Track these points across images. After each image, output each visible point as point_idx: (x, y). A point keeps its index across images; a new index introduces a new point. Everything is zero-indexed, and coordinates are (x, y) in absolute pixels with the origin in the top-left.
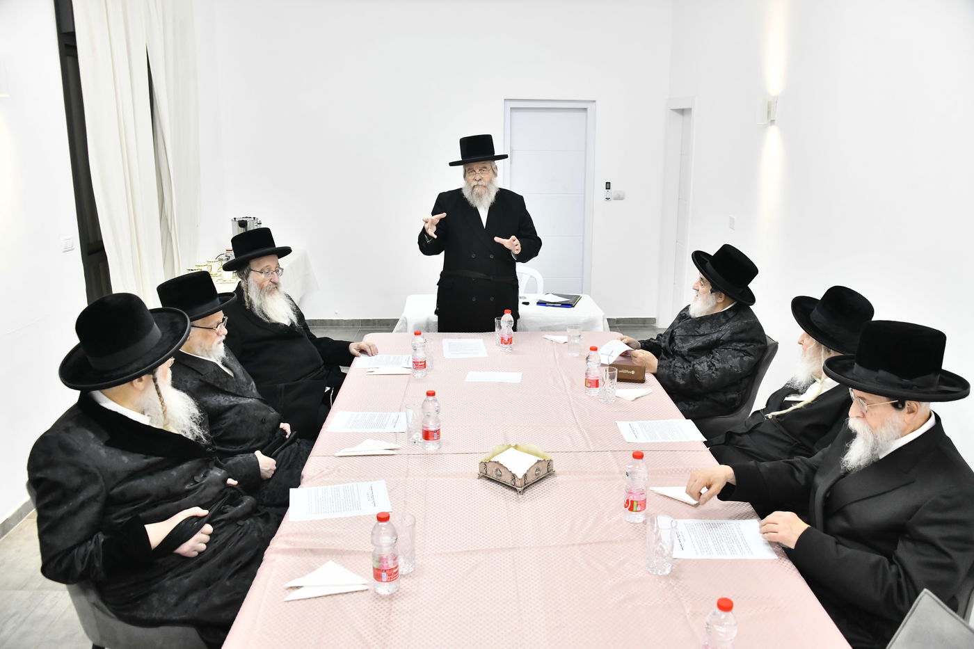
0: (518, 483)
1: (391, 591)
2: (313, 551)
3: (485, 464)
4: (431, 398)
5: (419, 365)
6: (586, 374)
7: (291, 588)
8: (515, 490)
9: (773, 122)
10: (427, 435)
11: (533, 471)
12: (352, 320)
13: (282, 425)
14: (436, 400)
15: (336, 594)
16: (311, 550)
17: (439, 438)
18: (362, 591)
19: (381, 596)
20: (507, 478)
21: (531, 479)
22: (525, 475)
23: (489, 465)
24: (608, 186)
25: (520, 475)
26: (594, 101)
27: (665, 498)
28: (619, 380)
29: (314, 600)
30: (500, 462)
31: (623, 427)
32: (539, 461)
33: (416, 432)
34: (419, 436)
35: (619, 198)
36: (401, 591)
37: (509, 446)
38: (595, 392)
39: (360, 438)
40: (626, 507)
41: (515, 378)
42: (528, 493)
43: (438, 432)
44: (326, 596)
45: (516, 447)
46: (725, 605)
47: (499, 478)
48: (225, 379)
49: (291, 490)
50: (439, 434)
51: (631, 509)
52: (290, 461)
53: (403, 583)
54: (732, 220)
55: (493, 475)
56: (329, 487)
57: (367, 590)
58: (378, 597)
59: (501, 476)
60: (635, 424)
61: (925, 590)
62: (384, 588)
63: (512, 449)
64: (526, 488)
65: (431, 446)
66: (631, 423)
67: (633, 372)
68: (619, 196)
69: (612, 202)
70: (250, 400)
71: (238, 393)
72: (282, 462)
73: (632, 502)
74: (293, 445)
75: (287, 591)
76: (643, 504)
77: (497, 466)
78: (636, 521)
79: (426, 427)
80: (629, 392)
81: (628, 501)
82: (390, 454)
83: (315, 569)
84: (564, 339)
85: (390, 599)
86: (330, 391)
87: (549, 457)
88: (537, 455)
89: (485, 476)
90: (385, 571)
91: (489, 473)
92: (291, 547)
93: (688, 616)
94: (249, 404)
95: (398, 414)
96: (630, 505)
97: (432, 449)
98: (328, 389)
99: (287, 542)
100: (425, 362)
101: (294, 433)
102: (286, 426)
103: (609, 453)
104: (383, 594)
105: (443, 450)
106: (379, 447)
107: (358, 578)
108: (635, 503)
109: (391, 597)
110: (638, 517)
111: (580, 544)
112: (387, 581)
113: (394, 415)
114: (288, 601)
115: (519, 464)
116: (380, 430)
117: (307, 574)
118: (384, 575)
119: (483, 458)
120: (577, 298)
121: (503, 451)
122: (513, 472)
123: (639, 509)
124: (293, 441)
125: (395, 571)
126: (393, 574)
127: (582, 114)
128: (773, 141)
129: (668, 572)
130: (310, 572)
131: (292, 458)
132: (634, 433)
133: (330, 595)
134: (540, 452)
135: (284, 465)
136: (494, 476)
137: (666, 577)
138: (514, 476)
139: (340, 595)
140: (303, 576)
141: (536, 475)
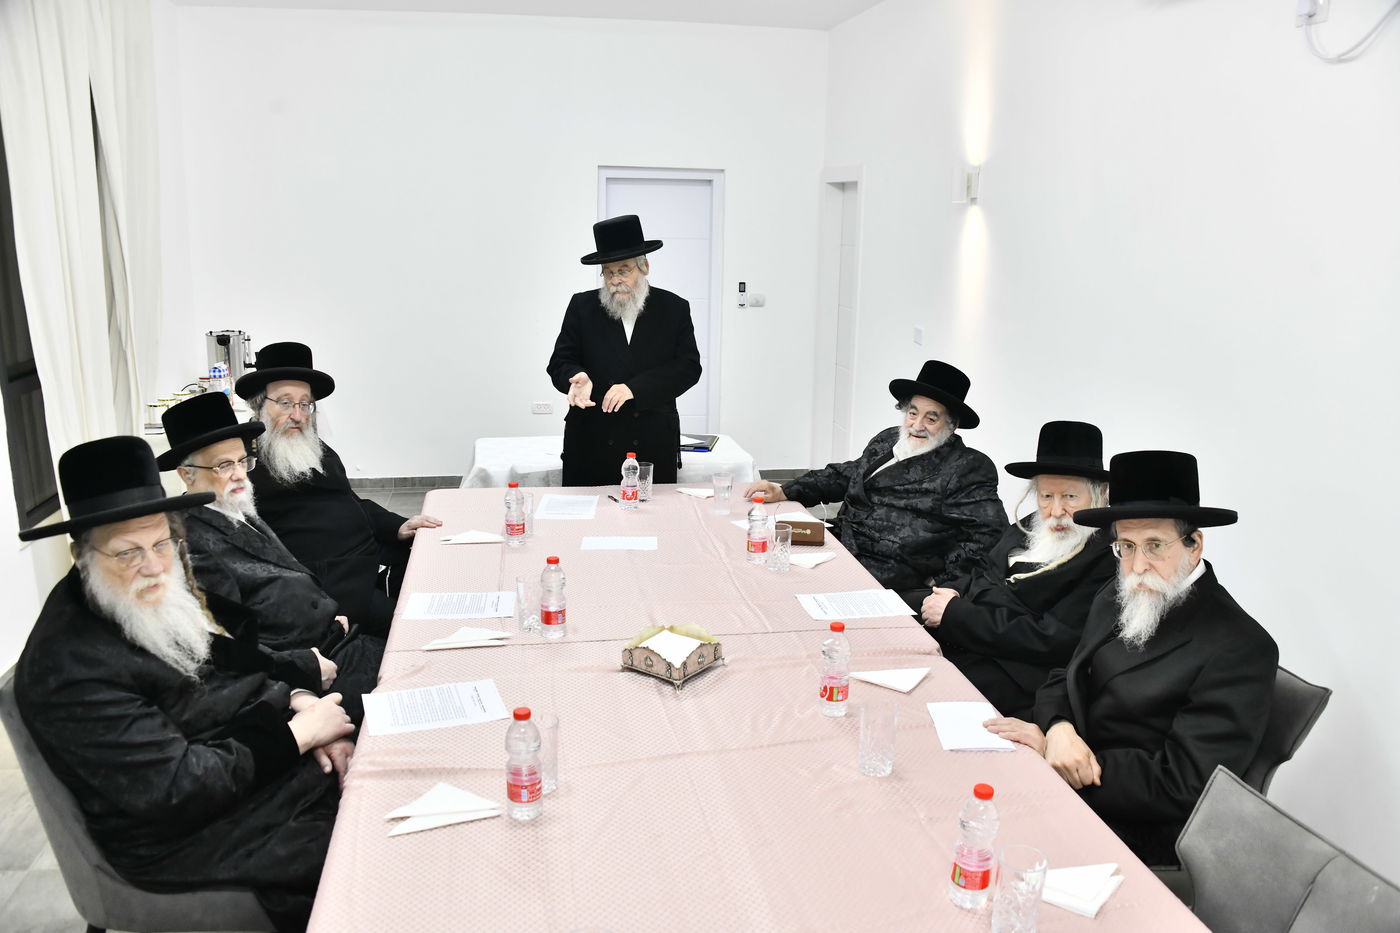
0: (676, 675)
1: (532, 815)
2: (414, 773)
3: (630, 651)
4: (553, 567)
5: (515, 529)
6: (749, 534)
7: (393, 819)
8: (672, 684)
9: (973, 200)
10: (548, 618)
11: (695, 658)
12: (381, 480)
13: (338, 618)
14: (560, 570)
15: (458, 824)
16: (411, 771)
18: (493, 818)
19: (520, 823)
20: (661, 670)
21: (692, 669)
22: (685, 664)
23: (636, 653)
24: (742, 287)
25: (677, 664)
26: (722, 171)
27: (868, 686)
28: (794, 543)
29: (430, 833)
30: (651, 648)
31: (807, 601)
32: (702, 645)
33: (531, 614)
34: (535, 619)
35: (758, 304)
36: (545, 814)
37: (663, 628)
38: (759, 558)
39: (454, 626)
41: (650, 543)
42: (688, 687)
43: (562, 612)
44: (445, 827)
45: (671, 629)
47: (649, 669)
48: (260, 545)
49: (364, 697)
52: (354, 663)
53: (547, 805)
54: (918, 332)
55: (639, 665)
56: (417, 690)
57: (498, 816)
58: (516, 824)
59: (652, 666)
60: (820, 597)
61: (1220, 766)
62: (523, 812)
63: (666, 632)
64: (686, 681)
65: (554, 633)
66: (817, 596)
67: (808, 532)
68: (758, 302)
69: (748, 310)
70: (299, 574)
71: (281, 564)
72: (343, 664)
74: (356, 642)
75: (388, 825)
77: (647, 653)
78: (836, 714)
79: (546, 607)
80: (806, 557)
82: (499, 644)
83: (421, 795)
84: (710, 492)
85: (533, 825)
86: (385, 571)
87: (715, 640)
88: (699, 638)
89: (629, 669)
90: (526, 787)
91: (635, 663)
92: (380, 768)
93: (923, 822)
94: (296, 579)
95: (498, 593)
97: (554, 637)
98: (383, 568)
99: (372, 763)
100: (524, 525)
101: (355, 627)
102: (343, 620)
103: (793, 634)
104: (521, 819)
105: (570, 637)
106: (482, 636)
107: (490, 800)
109: (533, 823)
110: (838, 709)
111: (769, 746)
113: (492, 596)
114: (393, 837)
115: (675, 650)
116: (479, 616)
117: (411, 801)
118: (524, 793)
119: (627, 645)
120: (714, 439)
121: (654, 635)
122: (668, 660)
123: (840, 698)
124: (354, 637)
125: (538, 787)
126: (535, 792)
127: (706, 189)
128: (974, 231)
129: (889, 770)
130: (415, 799)
131: (356, 658)
132: (821, 607)
133: (450, 825)
134: (704, 633)
135: (347, 669)
136: (642, 667)
137: (888, 778)
138: (669, 665)
139: (464, 825)
140: (406, 804)
141: (699, 664)
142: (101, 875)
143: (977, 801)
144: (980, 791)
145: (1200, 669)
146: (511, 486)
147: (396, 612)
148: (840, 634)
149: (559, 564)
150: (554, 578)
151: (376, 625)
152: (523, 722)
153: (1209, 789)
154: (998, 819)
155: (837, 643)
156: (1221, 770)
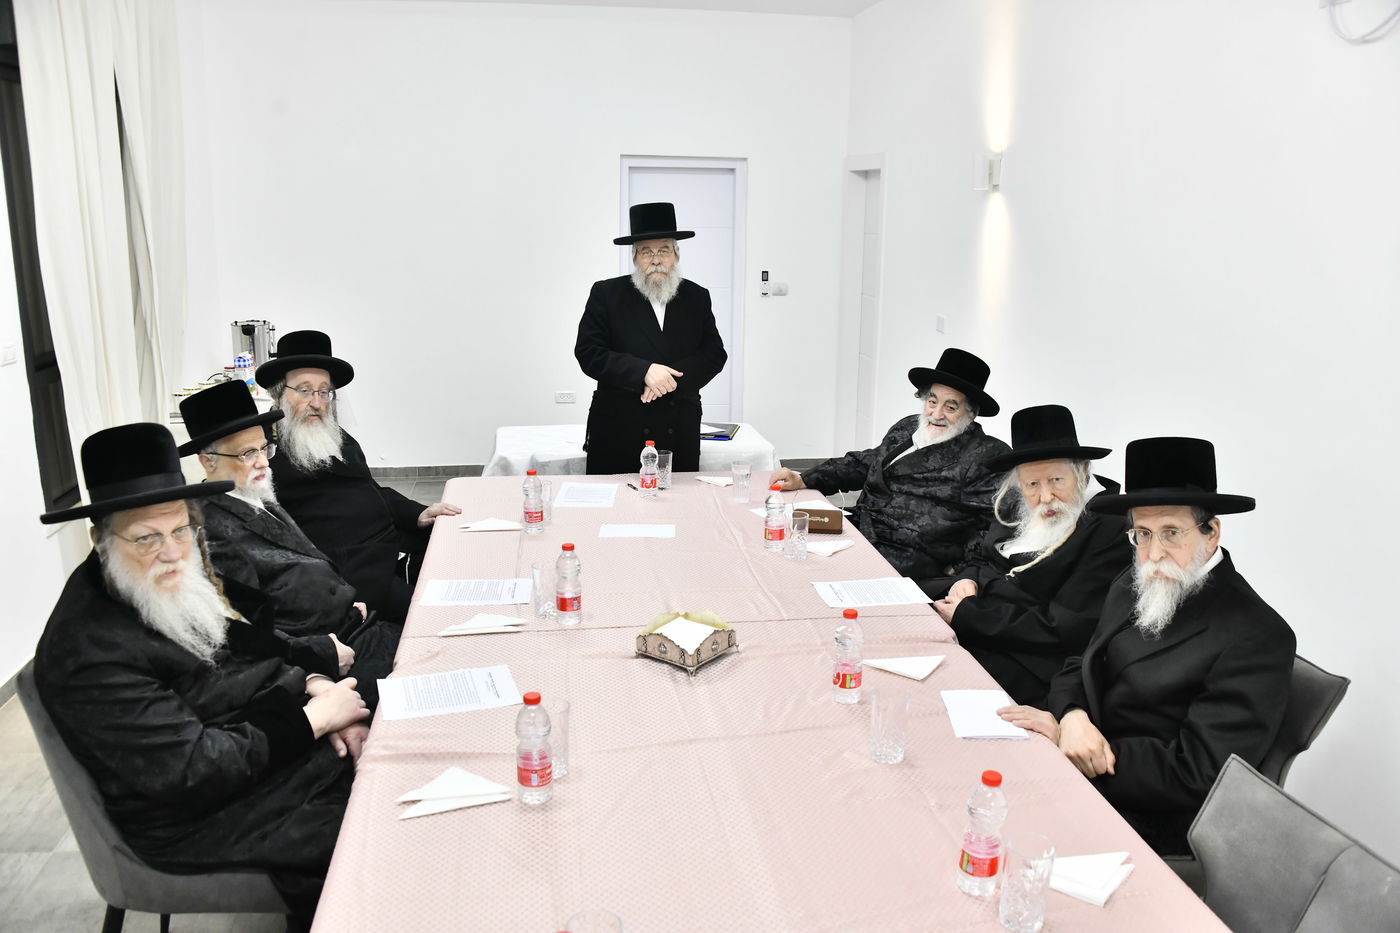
0: (689, 661)
1: (543, 799)
2: (426, 757)
3: (644, 638)
4: (568, 553)
5: (533, 517)
6: (766, 522)
7: (404, 803)
8: (685, 670)
9: (995, 187)
10: (563, 605)
11: (709, 645)
12: (406, 469)
13: (356, 604)
14: (576, 557)
15: (469, 808)
16: (423, 755)
17: (579, 608)
18: (503, 802)
19: (530, 807)
20: (674, 656)
21: (705, 656)
22: (698, 650)
23: (650, 640)
24: (765, 276)
25: (691, 651)
26: (745, 159)
27: (882, 673)
28: (811, 531)
29: (440, 816)
30: (664, 634)
31: (823, 589)
32: (715, 632)
33: (547, 600)
34: (550, 606)
35: (780, 293)
36: (555, 799)
37: (677, 615)
38: (777, 546)
39: (469, 613)
40: (835, 683)
41: (667, 531)
42: (702, 674)
44: (455, 810)
45: (686, 616)
46: (992, 780)
47: (663, 656)
48: (279, 532)
49: (380, 682)
50: (579, 602)
51: (843, 686)
52: (372, 649)
53: (558, 790)
54: (940, 321)
55: (653, 651)
56: (431, 676)
57: (509, 800)
58: (526, 808)
59: (665, 652)
60: (837, 585)
61: (1233, 755)
63: (681, 619)
64: (700, 667)
65: (569, 619)
66: (834, 584)
67: (826, 520)
68: (781, 291)
69: (771, 299)
70: (317, 560)
71: (299, 550)
72: (361, 650)
73: (844, 676)
74: (373, 628)
75: (399, 808)
76: (857, 678)
77: (660, 640)
78: (849, 701)
79: (562, 594)
80: (824, 545)
81: (838, 675)
82: (515, 631)
83: (432, 779)
84: (729, 480)
85: (543, 809)
86: (405, 559)
87: (730, 627)
88: (714, 625)
89: (643, 655)
90: (536, 772)
91: (649, 650)
92: (393, 752)
93: (934, 809)
94: (315, 566)
95: (515, 580)
96: (841, 681)
97: (570, 623)
98: (402, 555)
99: (385, 747)
100: (542, 512)
101: (373, 613)
102: (361, 606)
103: (808, 622)
104: (531, 803)
105: (586, 623)
106: (498, 623)
107: (500, 785)
108: (848, 678)
109: (543, 807)
110: (851, 696)
111: (781, 732)
112: (538, 786)
113: (509, 583)
114: (404, 820)
115: (689, 637)
116: (494, 602)
117: (422, 785)
119: (642, 631)
120: (735, 428)
121: (669, 622)
122: (682, 647)
123: (853, 685)
124: (371, 623)
125: (548, 771)
126: (545, 776)
127: (729, 177)
128: (996, 217)
129: (900, 759)
130: (427, 782)
131: (373, 645)
132: (836, 595)
133: (460, 809)
134: (718, 619)
135: (364, 655)
136: (656, 654)
137: (898, 765)
138: (683, 652)
139: (474, 809)
140: (418, 787)
141: (713, 650)
142: (119, 856)
143: (985, 788)
144: (987, 777)
145: (1216, 657)
146: (529, 473)
147: (414, 598)
148: (853, 621)
149: (575, 550)
150: (569, 566)
151: (393, 611)
152: (533, 707)
153: (1222, 778)
154: (1007, 806)
155: (850, 630)
156: (1233, 759)
